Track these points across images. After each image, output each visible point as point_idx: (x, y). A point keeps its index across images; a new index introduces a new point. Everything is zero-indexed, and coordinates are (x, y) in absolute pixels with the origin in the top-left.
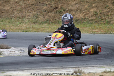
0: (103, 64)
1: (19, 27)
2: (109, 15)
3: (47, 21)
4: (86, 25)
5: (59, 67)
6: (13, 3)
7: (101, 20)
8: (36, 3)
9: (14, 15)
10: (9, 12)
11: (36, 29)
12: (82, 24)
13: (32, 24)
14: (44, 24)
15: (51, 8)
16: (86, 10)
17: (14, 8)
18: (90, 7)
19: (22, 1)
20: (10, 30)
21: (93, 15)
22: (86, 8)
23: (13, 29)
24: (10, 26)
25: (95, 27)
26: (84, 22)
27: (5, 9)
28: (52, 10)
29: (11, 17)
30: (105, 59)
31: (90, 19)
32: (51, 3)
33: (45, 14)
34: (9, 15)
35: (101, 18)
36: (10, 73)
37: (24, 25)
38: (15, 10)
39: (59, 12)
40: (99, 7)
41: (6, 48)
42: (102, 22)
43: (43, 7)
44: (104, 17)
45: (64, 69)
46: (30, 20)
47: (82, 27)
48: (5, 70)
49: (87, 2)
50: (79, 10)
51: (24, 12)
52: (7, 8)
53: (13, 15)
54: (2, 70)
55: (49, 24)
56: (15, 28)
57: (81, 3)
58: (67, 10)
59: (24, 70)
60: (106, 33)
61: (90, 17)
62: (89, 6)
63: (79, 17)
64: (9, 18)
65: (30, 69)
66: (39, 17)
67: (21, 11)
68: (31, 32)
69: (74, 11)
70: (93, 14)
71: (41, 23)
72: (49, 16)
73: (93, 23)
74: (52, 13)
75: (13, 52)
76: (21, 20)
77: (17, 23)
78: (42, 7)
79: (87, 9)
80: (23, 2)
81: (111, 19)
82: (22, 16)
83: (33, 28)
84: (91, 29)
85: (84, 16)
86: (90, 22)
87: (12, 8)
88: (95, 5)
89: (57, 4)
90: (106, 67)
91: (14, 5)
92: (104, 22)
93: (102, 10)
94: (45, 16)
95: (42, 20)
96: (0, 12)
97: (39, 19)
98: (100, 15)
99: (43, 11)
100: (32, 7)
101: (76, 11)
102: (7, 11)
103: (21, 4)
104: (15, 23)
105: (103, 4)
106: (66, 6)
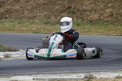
0: (116, 69)
4: (101, 26)
5: (69, 72)
6: (23, 2)
7: (117, 21)
8: (48, 2)
10: (19, 12)
11: (47, 30)
12: (97, 25)
13: (44, 25)
14: (55, 25)
15: (64, 7)
16: (101, 11)
17: (24, 7)
18: (105, 8)
20: (19, 31)
22: (101, 8)
23: (22, 30)
24: (19, 27)
25: (111, 29)
26: (99, 23)
27: (14, 9)
28: (65, 11)
30: (119, 63)
31: (105, 20)
32: (64, 2)
33: (58, 14)
34: (19, 15)
35: (117, 19)
36: (16, 78)
37: (34, 25)
38: (25, 9)
39: (72, 12)
40: (115, 7)
41: (14, 51)
42: (118, 23)
43: (55, 6)
44: (120, 18)
45: (74, 74)
46: (42, 20)
47: (97, 29)
48: (11, 74)
49: (103, 2)
50: (93, 10)
51: (35, 12)
52: (17, 7)
53: (24, 16)
54: (8, 74)
56: (25, 29)
57: (96, 3)
58: (81, 11)
59: (32, 74)
61: (105, 18)
62: (105, 6)
64: (18, 18)
65: (38, 74)
66: (51, 18)
67: (31, 11)
68: (41, 33)
70: (109, 15)
71: (52, 24)
72: (61, 16)
73: (109, 24)
74: (65, 13)
75: (21, 55)
76: (32, 21)
77: (27, 24)
78: (54, 6)
79: (102, 10)
80: (34, 1)
82: (32, 16)
83: (44, 29)
84: (106, 31)
85: (99, 17)
86: (105, 23)
87: (22, 7)
88: (111, 5)
89: (71, 4)
90: (119, 72)
91: (24, 5)
92: (121, 24)
93: (119, 11)
94: (57, 16)
95: (54, 20)
96: (10, 12)
97: (51, 20)
98: (116, 16)
99: (55, 11)
100: (44, 7)
101: (90, 11)
102: (17, 11)
103: (31, 3)
104: (25, 23)
105: (120, 4)
106: (80, 6)
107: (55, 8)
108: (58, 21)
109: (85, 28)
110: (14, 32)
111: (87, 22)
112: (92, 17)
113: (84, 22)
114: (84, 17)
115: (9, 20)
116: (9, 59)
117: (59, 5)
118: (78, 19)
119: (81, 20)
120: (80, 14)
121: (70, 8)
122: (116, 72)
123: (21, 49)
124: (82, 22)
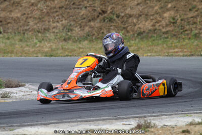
0: (188, 111)
1: (39, 48)
2: (197, 23)
3: (88, 37)
4: (156, 41)
5: (111, 117)
6: (26, 6)
7: (184, 31)
8: (67, 4)
9: (29, 26)
10: (20, 22)
11: (68, 51)
12: (150, 40)
13: (62, 42)
14: (81, 42)
15: (94, 12)
16: (155, 15)
17: (28, 14)
18: (163, 10)
19: (42, 2)
20: (22, 53)
21: (168, 23)
22: (156, 12)
23: (27, 51)
24: (22, 47)
25: (173, 45)
26: (154, 37)
27: (12, 18)
28: (96, 17)
29: (23, 30)
30: (192, 101)
31: (164, 30)
32: (94, 3)
33: (83, 24)
34: (21, 27)
35: (183, 29)
36: (23, 130)
37: (46, 43)
38: (31, 17)
39: (108, 20)
40: (178, 8)
41: (17, 87)
42: (185, 35)
43: (80, 11)
44: (187, 27)
45: (119, 120)
46: (58, 35)
47: (150, 46)
48: (14, 125)
49: (158, 1)
50: (143, 14)
51: (47, 22)
52: (16, 14)
53: (28, 28)
54: (9, 125)
55: (91, 41)
57: (148, 3)
58: (123, 16)
59: (49, 124)
60: (192, 55)
61: (163, 28)
62: (162, 8)
63: (144, 27)
64: (19, 33)
66: (73, 30)
67: (40, 19)
68: (59, 56)
69: (135, 17)
70: (169, 21)
71: (76, 41)
72: (90, 27)
73: (170, 37)
74: (96, 22)
75: (29, 93)
76: (42, 36)
77: (35, 42)
78: (77, 11)
79: (157, 14)
80: (44, 3)
81: (200, 29)
82: (43, 28)
83: (62, 48)
84: (165, 49)
85: (153, 25)
86: (163, 36)
87: (25, 14)
88: (172, 5)
89: (105, 6)
90: (193, 114)
91: (28, 10)
92: (189, 36)
93: (185, 14)
94: (84, 27)
95: (79, 34)
96: (4, 23)
97: (74, 33)
98: (181, 23)
99: (80, 18)
100: (61, 12)
101: (138, 17)
102: (17, 20)
103: (40, 7)
104: (31, 41)
105: (186, 4)
106: (120, 9)
107: (79, 13)
108: (85, 35)
109: (130, 45)
110: (13, 55)
111: (134, 34)
113: (129, 34)
114: (128, 27)
115: (4, 37)
116: (9, 100)
117: (86, 7)
118: (118, 30)
119: (123, 32)
120: (122, 23)
121: (104, 13)
122: (187, 116)
123: (28, 82)
124: (126, 36)
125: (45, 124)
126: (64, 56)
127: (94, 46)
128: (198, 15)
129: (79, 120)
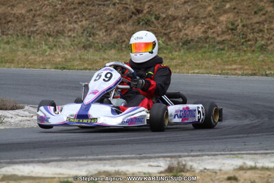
0: (239, 150)
1: (49, 57)
2: (264, 31)
3: (116, 44)
4: (208, 54)
5: (133, 156)
7: (246, 41)
9: (37, 27)
10: (25, 21)
11: (88, 62)
12: (199, 51)
13: (80, 50)
14: (107, 52)
15: (126, 11)
16: (208, 18)
17: (36, 11)
18: (218, 11)
20: (25, 63)
21: (226, 30)
22: (209, 13)
23: (32, 61)
24: (26, 55)
25: (231, 59)
26: (205, 47)
27: (15, 14)
28: (127, 18)
29: (28, 32)
30: (247, 137)
31: (219, 39)
33: (111, 26)
34: (26, 27)
35: (246, 38)
36: (13, 169)
37: (59, 51)
38: (39, 15)
39: (143, 22)
40: (240, 10)
41: (12, 109)
42: (247, 47)
43: (106, 8)
44: (251, 36)
45: (145, 160)
46: (76, 40)
47: (199, 59)
48: (2, 161)
50: (192, 16)
51: (61, 22)
52: (20, 10)
53: (35, 29)
55: (120, 50)
56: (38, 60)
57: (198, 2)
58: (164, 18)
59: (49, 162)
60: (255, 74)
61: (218, 36)
62: (217, 8)
64: (23, 35)
65: (62, 161)
66: (97, 34)
67: (52, 18)
68: (74, 69)
69: (181, 20)
70: (227, 27)
71: (100, 49)
72: (119, 31)
73: (226, 48)
74: (128, 24)
75: (28, 118)
76: (54, 41)
77: (44, 48)
78: (103, 9)
79: (211, 16)
81: (268, 39)
82: (55, 30)
83: (80, 59)
84: (219, 64)
85: (205, 32)
86: (218, 47)
87: (32, 10)
88: (231, 6)
89: (140, 3)
90: (245, 156)
91: (36, 5)
92: (253, 48)
93: (248, 19)
94: (111, 31)
95: (104, 40)
96: (4, 21)
97: (97, 39)
98: (243, 30)
99: (106, 19)
100: (80, 9)
101: (185, 20)
102: (22, 18)
103: (52, 1)
104: (39, 47)
105: (251, 4)
106: (161, 8)
107: (106, 11)
108: (112, 42)
109: (173, 57)
110: (13, 65)
111: (178, 43)
112: (190, 33)
113: (172, 43)
114: (170, 33)
115: (3, 39)
116: (0, 127)
119: (163, 39)
120: (163, 27)
121: (139, 13)
122: (237, 157)
123: (28, 104)
124: (167, 45)
125: (44, 162)
126: (82, 70)
127: (124, 57)
128: (266, 21)
129: (91, 157)
